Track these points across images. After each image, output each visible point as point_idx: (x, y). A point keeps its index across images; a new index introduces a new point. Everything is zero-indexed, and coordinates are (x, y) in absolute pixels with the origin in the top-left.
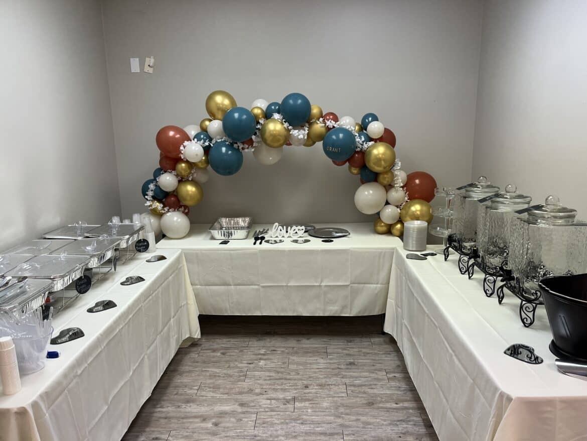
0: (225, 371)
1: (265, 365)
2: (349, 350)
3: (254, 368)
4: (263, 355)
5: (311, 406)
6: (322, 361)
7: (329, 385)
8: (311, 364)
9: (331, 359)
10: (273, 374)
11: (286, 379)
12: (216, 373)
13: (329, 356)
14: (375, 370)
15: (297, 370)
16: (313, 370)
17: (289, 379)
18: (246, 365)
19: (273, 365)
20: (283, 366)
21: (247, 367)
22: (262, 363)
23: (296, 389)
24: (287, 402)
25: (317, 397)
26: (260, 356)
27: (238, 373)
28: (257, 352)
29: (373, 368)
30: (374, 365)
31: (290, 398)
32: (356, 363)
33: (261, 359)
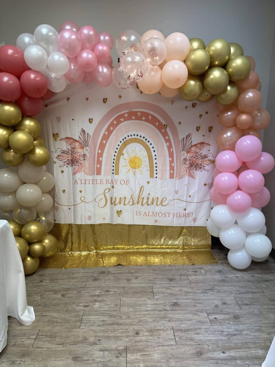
0: (63, 316)
1: (100, 308)
2: (171, 289)
3: (89, 311)
4: (99, 296)
5: (142, 358)
6: (149, 302)
7: (157, 330)
8: (140, 305)
9: (157, 300)
10: (106, 318)
11: (118, 324)
12: (54, 317)
13: (156, 296)
14: (197, 311)
15: (128, 313)
16: (142, 313)
17: (121, 324)
18: (82, 308)
19: (106, 308)
20: (115, 309)
21: (83, 310)
22: (97, 305)
23: (127, 337)
24: (119, 353)
25: (147, 347)
26: (95, 298)
27: (74, 317)
28: (93, 293)
29: (195, 308)
30: (195, 306)
31: (122, 348)
32: (179, 304)
33: (96, 301)
